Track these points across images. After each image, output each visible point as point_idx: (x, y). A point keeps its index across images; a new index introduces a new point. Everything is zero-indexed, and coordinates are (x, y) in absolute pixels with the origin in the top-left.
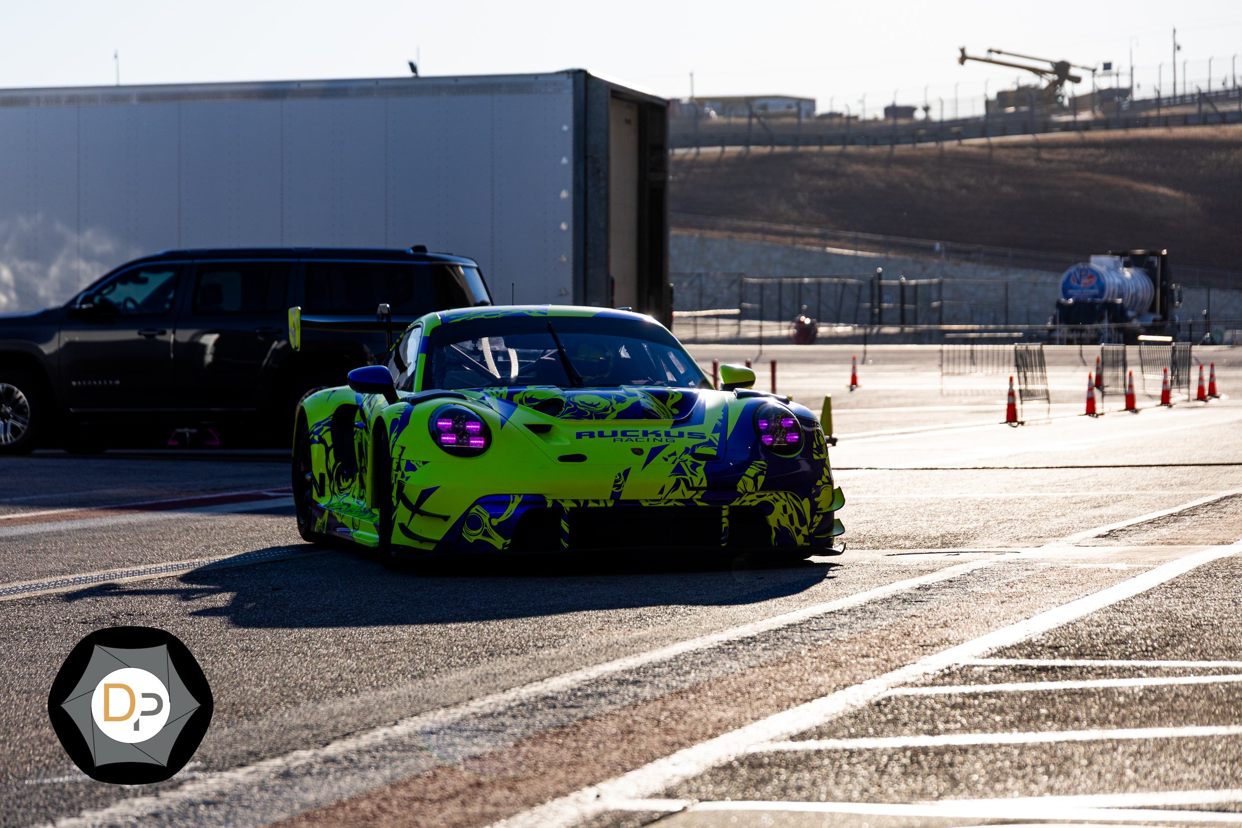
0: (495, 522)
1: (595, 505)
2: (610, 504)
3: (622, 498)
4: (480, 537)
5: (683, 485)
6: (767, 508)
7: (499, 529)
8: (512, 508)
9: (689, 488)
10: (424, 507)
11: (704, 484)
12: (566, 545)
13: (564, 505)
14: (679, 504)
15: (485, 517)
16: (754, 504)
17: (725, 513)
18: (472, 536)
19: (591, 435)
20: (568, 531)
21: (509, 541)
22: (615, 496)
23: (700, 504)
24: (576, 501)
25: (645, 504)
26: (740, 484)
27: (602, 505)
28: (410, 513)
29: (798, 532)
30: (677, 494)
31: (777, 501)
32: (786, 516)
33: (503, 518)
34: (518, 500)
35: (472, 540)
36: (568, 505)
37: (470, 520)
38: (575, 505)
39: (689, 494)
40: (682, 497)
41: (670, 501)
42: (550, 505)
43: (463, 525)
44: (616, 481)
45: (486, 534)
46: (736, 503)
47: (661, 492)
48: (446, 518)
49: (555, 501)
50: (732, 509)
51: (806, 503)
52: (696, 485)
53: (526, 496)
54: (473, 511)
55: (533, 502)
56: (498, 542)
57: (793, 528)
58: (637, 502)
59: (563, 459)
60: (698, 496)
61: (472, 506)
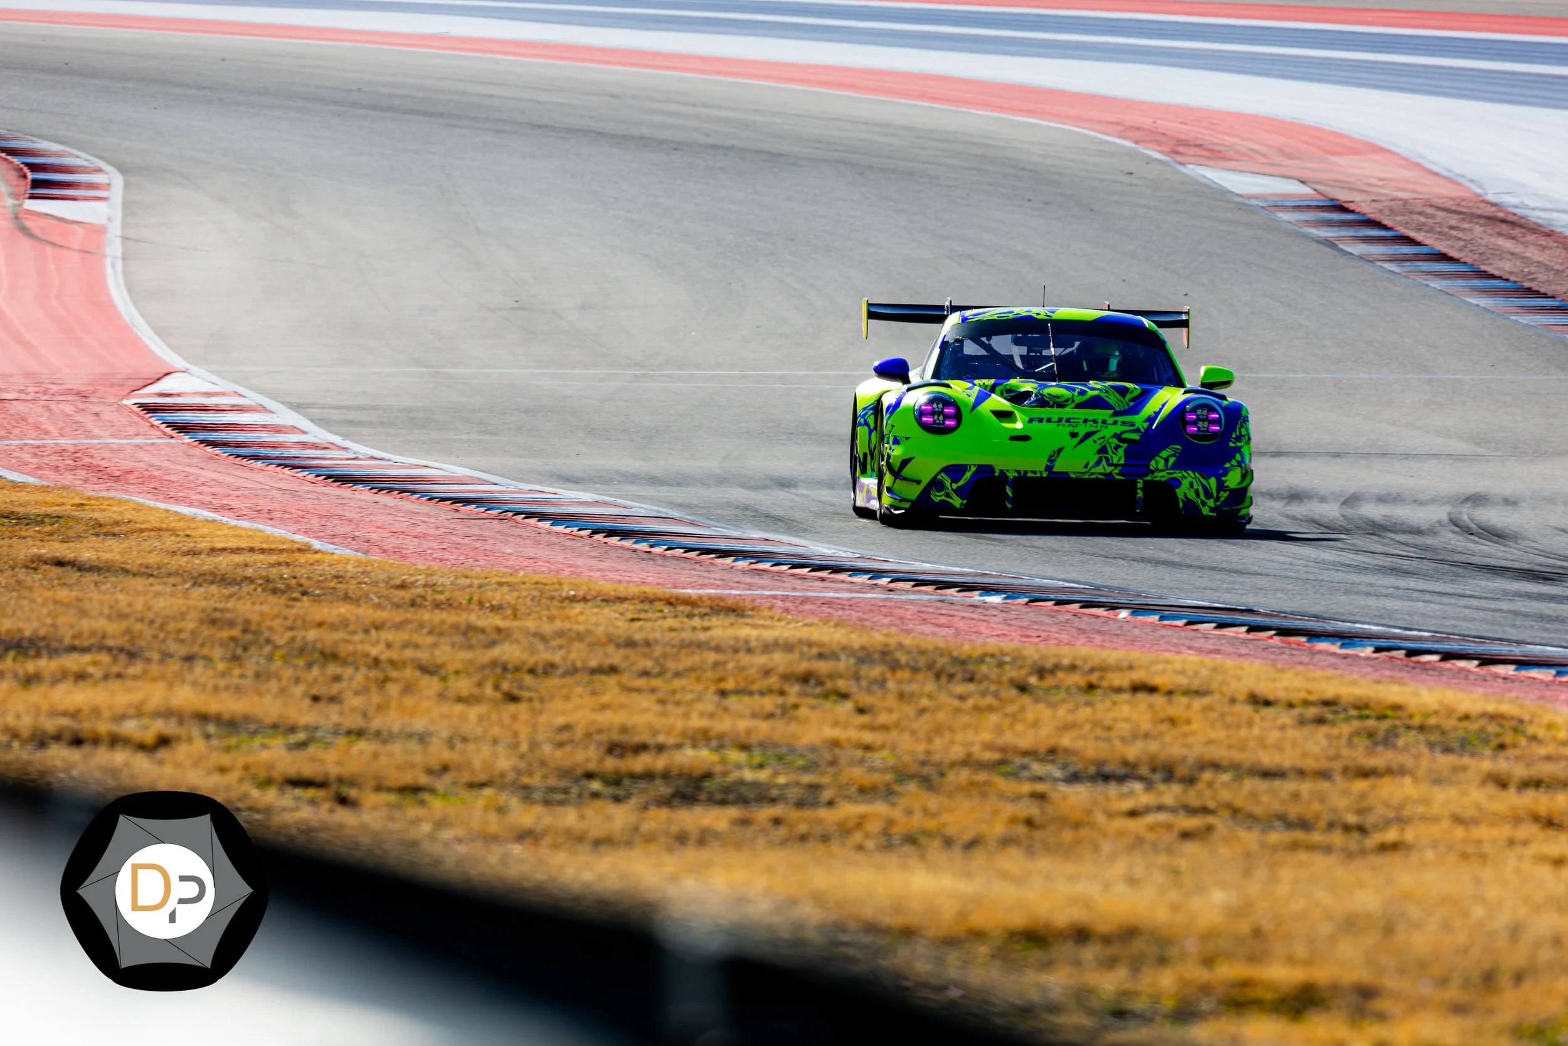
0: (955, 486)
1: (1033, 475)
2: (1045, 475)
3: (1055, 470)
4: (943, 498)
5: (1104, 462)
6: (1177, 483)
7: (958, 492)
8: (968, 475)
9: (1109, 464)
10: (904, 473)
11: (1122, 461)
12: (1009, 506)
13: (1008, 474)
14: (1100, 477)
15: (947, 482)
16: (1163, 479)
17: (1140, 485)
18: (937, 497)
19: (1041, 420)
20: (1011, 495)
21: (965, 502)
22: (1049, 468)
23: (1117, 477)
24: (1018, 472)
25: (1073, 476)
26: (1153, 463)
27: (1038, 475)
28: (894, 477)
29: (1204, 504)
30: (1099, 469)
31: (1185, 477)
32: (1193, 491)
33: (961, 483)
34: (973, 469)
35: (937, 499)
36: (1011, 475)
37: (936, 484)
38: (1016, 475)
39: (1109, 469)
40: (1103, 471)
41: (1093, 474)
42: (997, 474)
43: (931, 488)
44: (1051, 456)
45: (948, 495)
46: (1149, 478)
47: (1086, 466)
48: (919, 482)
49: (1001, 471)
50: (1145, 482)
51: (1213, 481)
52: (1115, 461)
53: (979, 466)
54: (939, 477)
55: (985, 470)
56: (957, 502)
57: (1199, 501)
58: (1066, 473)
59: (1013, 438)
60: (1117, 471)
61: (939, 473)
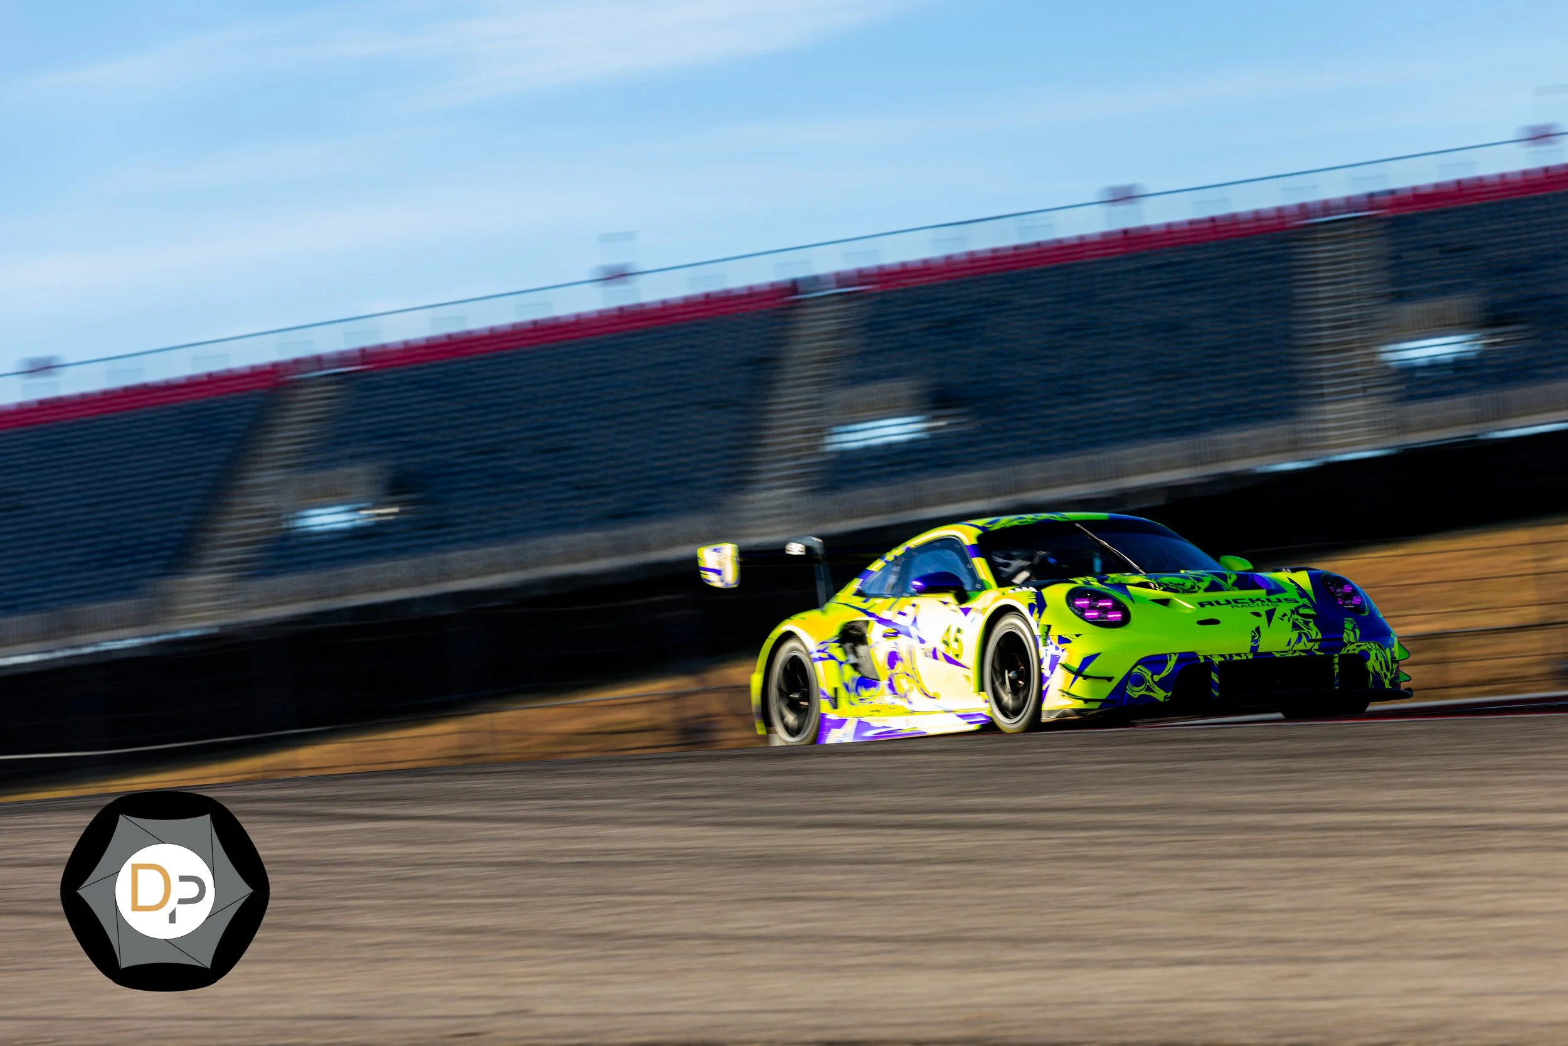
0: (1157, 678)
1: (1239, 658)
2: (1251, 657)
3: (1260, 650)
4: (1143, 692)
5: (1304, 638)
6: (1364, 655)
7: (1161, 684)
8: (1171, 664)
9: (1310, 641)
10: (1088, 671)
11: (1320, 636)
12: (1217, 694)
13: (1214, 660)
14: (1303, 654)
15: (1147, 674)
16: (1357, 652)
17: (1336, 660)
18: (1135, 692)
19: (1211, 604)
20: (1218, 682)
21: (1170, 694)
22: (1254, 649)
23: (1318, 653)
24: (1222, 656)
25: (1278, 655)
26: (1345, 635)
27: (1244, 658)
28: (1073, 676)
29: (1386, 676)
30: (1301, 646)
31: (1371, 650)
32: (1378, 662)
33: (1164, 674)
34: (1174, 658)
35: (1136, 695)
36: (1217, 660)
37: (1132, 678)
38: (1222, 659)
39: (1309, 645)
40: (1304, 648)
41: (1295, 651)
42: (1202, 660)
43: (1127, 683)
44: (1253, 637)
45: (1149, 689)
46: (1344, 652)
47: (1289, 644)
48: (1110, 679)
49: (1205, 657)
50: (1341, 657)
51: (1388, 651)
52: (1314, 637)
53: (1181, 654)
54: (1136, 670)
55: (1187, 659)
56: (1160, 695)
57: (1383, 673)
58: (1270, 653)
59: (1201, 623)
60: (1316, 647)
61: (1135, 666)
